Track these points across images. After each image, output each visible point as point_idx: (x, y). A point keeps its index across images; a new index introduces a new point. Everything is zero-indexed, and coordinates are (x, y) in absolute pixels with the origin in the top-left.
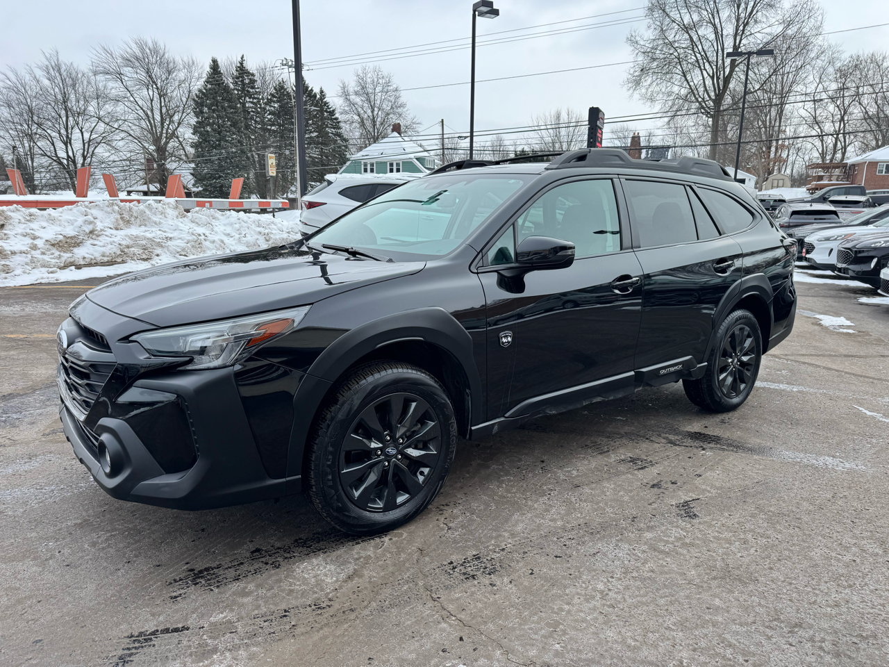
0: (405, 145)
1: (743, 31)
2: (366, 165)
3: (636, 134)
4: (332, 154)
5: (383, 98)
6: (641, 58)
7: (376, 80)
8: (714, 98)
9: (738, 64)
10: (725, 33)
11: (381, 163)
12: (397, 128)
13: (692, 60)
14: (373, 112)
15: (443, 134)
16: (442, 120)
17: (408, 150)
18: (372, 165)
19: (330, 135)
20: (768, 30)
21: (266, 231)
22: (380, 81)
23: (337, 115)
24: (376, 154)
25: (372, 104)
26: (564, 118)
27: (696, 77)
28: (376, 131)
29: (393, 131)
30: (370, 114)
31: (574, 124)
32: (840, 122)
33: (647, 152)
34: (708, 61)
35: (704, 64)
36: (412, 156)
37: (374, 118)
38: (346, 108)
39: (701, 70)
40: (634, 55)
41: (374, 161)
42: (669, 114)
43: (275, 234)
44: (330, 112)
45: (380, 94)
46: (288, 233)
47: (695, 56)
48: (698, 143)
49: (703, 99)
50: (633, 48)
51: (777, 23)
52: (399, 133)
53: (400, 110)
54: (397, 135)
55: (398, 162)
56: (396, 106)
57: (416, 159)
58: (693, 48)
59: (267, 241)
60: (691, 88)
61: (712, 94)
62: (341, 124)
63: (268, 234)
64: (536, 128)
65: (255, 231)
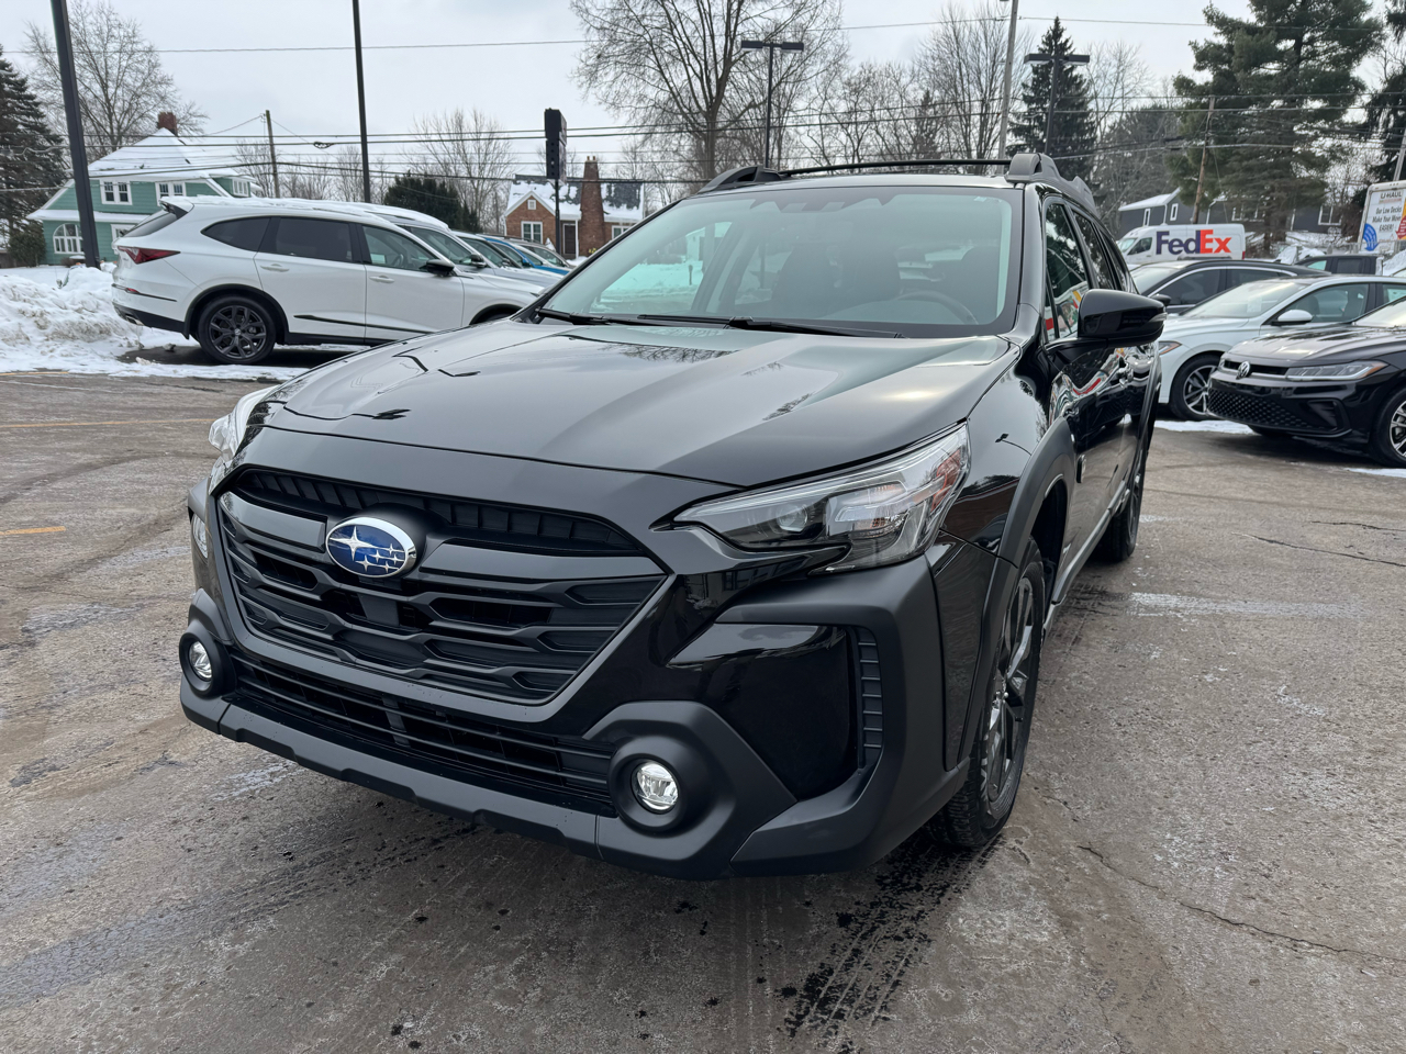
0: (188, 152)
1: (739, 9)
2: (109, 186)
3: (591, 159)
4: (29, 165)
5: (124, 64)
6: (595, 36)
7: (105, 29)
8: (704, 109)
9: (736, 61)
10: (713, 10)
11: (141, 184)
12: (168, 122)
13: (671, 49)
14: (105, 87)
15: (271, 137)
16: (268, 112)
17: (194, 163)
18: (123, 187)
19: (21, 127)
20: (771, 14)
21: (36, 308)
22: (115, 32)
23: (30, 91)
24: (129, 167)
25: (102, 73)
26: (469, 125)
27: (678, 76)
28: (115, 124)
29: (160, 126)
30: (99, 93)
31: (487, 136)
32: (853, 156)
33: (609, 187)
34: (693, 52)
35: (688, 54)
36: (205, 174)
37: (108, 100)
38: (46, 78)
39: (685, 65)
40: (584, 32)
41: (127, 180)
42: (644, 130)
43: (53, 315)
44: (15, 83)
45: (116, 56)
46: (78, 311)
47: (676, 42)
48: (668, 178)
49: (690, 109)
50: (580, 19)
51: (782, 5)
52: (174, 131)
53: (161, 89)
54: (168, 133)
55: (179, 183)
56: (153, 81)
57: (215, 179)
58: (672, 30)
59: (41, 327)
60: (672, 92)
61: (703, 104)
62: (42, 109)
63: (42, 314)
64: (424, 138)
65: (9, 308)
